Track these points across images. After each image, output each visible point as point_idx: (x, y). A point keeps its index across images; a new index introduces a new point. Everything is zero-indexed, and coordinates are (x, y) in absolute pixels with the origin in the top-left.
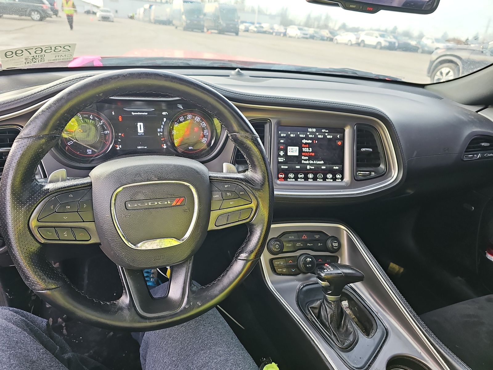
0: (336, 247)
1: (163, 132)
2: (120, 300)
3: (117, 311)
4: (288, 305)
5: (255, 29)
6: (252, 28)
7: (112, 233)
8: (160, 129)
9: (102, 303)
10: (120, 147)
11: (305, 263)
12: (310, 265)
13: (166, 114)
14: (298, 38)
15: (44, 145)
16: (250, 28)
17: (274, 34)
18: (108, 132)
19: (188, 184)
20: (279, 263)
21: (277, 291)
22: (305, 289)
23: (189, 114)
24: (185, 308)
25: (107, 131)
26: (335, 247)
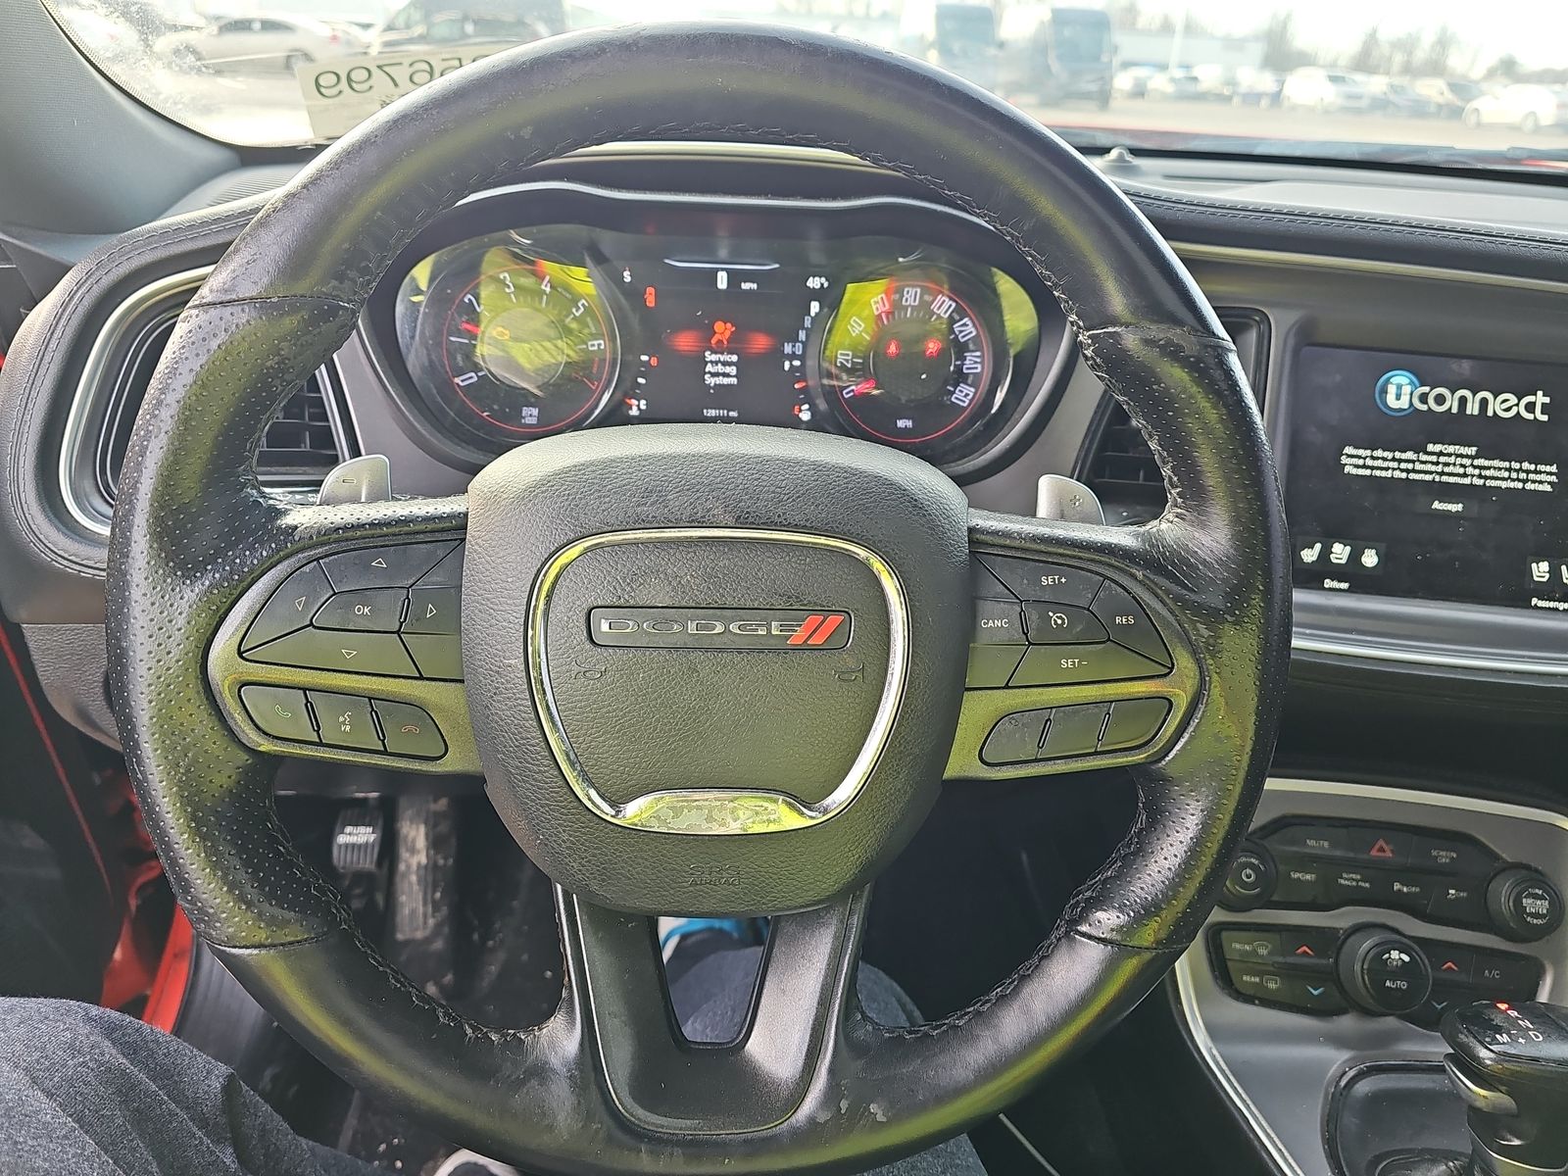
0: (1537, 915)
1: (802, 358)
2: (544, 1031)
3: (522, 1083)
4: (1286, 1154)
5: (1170, 89)
6: (1159, 82)
7: (522, 738)
8: (794, 346)
9: (469, 1031)
10: (643, 407)
11: (1378, 968)
12: (1404, 985)
13: (822, 285)
14: (1326, 112)
15: (286, 340)
16: (1151, 85)
17: (1236, 100)
18: (599, 345)
19: (861, 553)
20: (1247, 948)
21: (1234, 1075)
22: (1363, 1087)
23: (913, 286)
24: (812, 1120)
25: (596, 343)
26: (1531, 915)
